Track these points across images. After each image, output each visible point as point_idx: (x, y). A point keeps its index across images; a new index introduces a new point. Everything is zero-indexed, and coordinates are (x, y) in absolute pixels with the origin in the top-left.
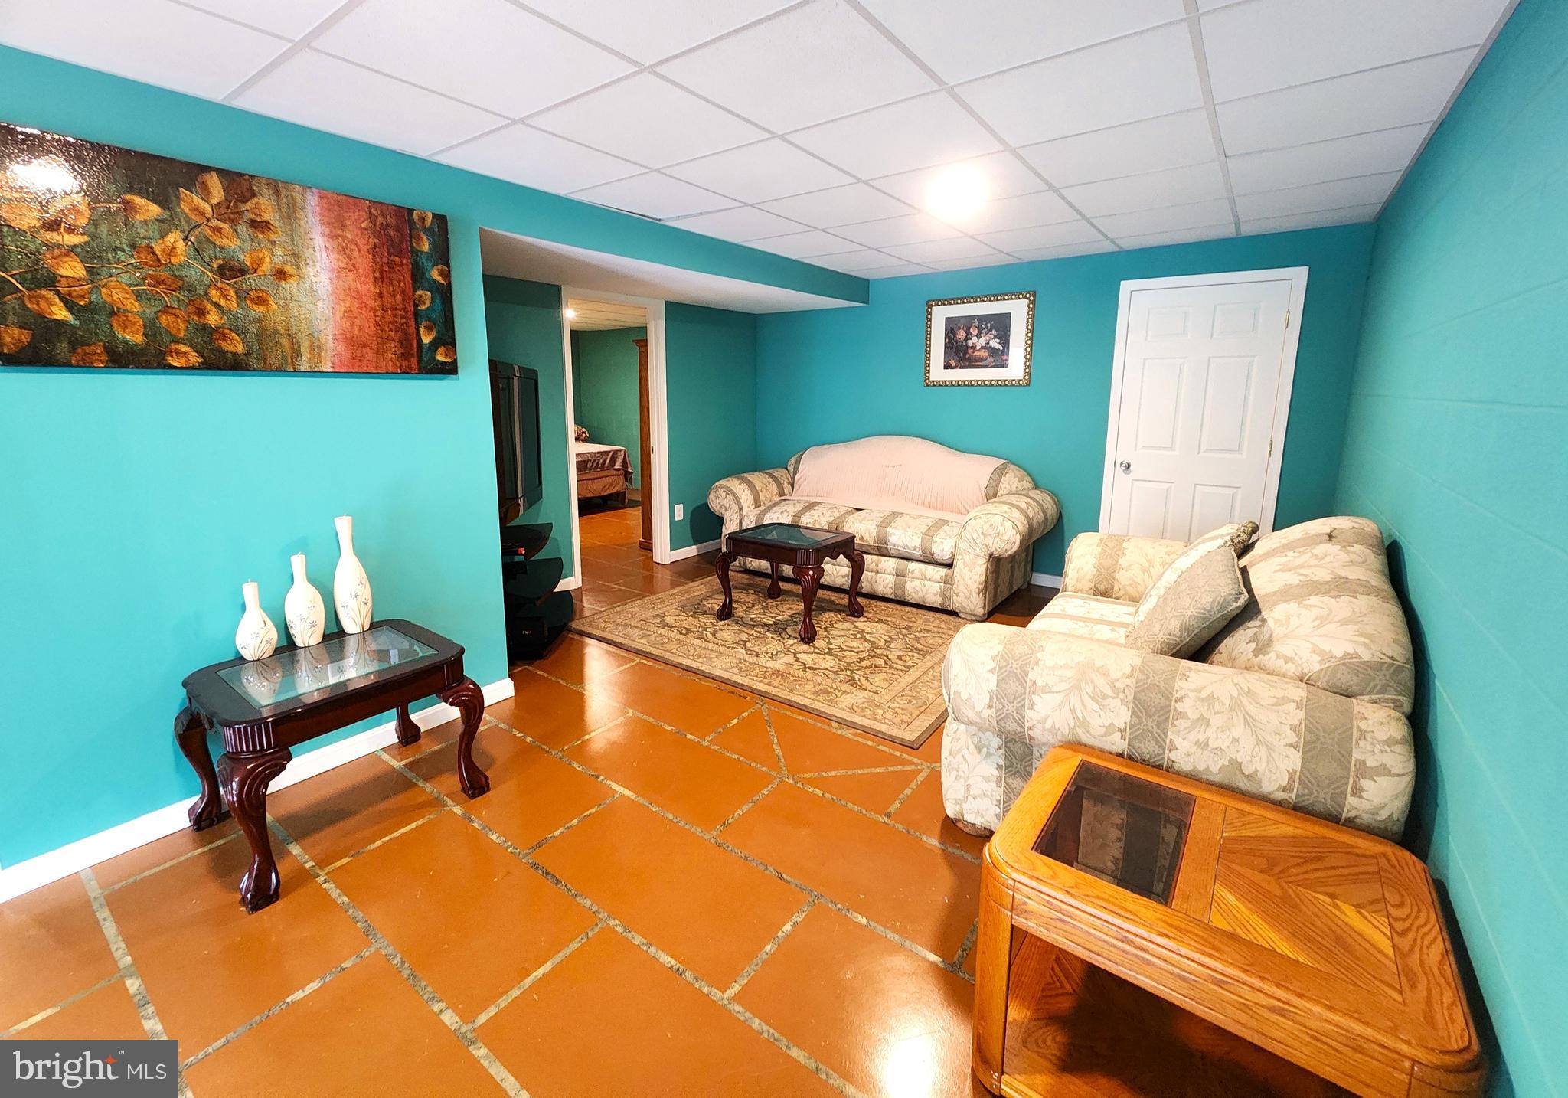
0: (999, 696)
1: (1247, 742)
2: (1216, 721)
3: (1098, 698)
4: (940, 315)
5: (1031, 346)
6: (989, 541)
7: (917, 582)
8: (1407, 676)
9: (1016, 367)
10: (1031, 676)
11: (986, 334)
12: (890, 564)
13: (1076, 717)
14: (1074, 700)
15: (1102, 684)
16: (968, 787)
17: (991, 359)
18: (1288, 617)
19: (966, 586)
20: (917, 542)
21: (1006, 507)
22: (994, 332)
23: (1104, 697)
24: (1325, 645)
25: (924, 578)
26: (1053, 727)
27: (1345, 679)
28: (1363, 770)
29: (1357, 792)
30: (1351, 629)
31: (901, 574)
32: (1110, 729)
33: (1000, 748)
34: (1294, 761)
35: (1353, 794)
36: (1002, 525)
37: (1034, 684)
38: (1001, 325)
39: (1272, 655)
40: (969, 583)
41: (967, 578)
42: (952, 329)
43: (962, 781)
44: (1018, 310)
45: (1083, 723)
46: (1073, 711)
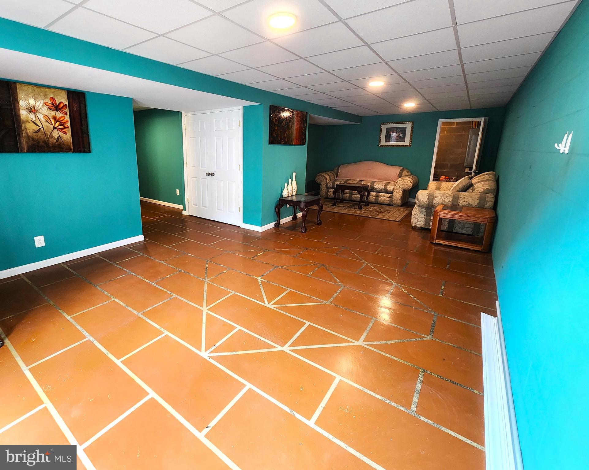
0: (429, 199)
1: (471, 200)
2: (466, 198)
3: (447, 197)
4: (384, 127)
5: (412, 136)
6: (404, 186)
7: (382, 198)
8: (495, 191)
9: (407, 142)
10: (435, 195)
11: (399, 133)
12: (374, 194)
13: (443, 201)
14: (443, 198)
15: (447, 195)
16: (418, 220)
17: (400, 139)
18: (478, 185)
19: (396, 197)
20: (383, 187)
21: (408, 178)
22: (401, 132)
23: (448, 197)
24: (483, 188)
25: (384, 197)
26: (439, 203)
27: (486, 191)
28: (488, 201)
29: (486, 204)
30: (488, 185)
31: (377, 196)
32: (449, 201)
33: (425, 211)
34: (478, 201)
35: (486, 205)
36: (408, 182)
37: (435, 196)
38: (403, 130)
39: (475, 191)
40: (398, 197)
41: (397, 196)
42: (388, 131)
43: (417, 219)
44: (409, 127)
45: (444, 201)
46: (442, 199)
